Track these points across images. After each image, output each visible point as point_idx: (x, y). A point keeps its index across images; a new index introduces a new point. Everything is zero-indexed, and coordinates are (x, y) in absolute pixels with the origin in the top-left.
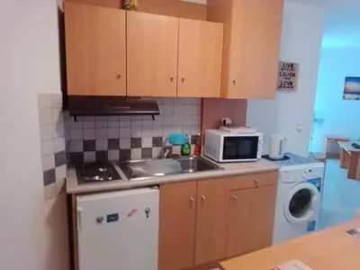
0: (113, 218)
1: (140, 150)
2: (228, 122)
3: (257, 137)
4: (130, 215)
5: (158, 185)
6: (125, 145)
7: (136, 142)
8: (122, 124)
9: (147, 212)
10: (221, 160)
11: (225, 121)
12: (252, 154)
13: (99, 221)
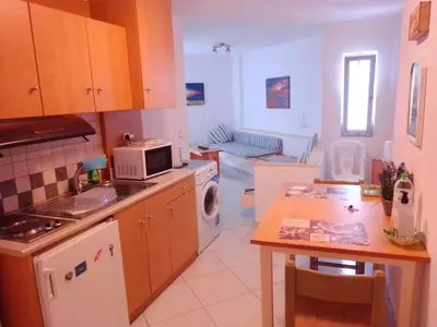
0: (81, 268)
1: (43, 188)
2: (131, 136)
3: (169, 147)
4: (97, 258)
5: (111, 216)
6: (23, 186)
7: (37, 180)
8: (15, 158)
9: (111, 249)
10: (146, 177)
11: (127, 137)
12: (169, 165)
13: (68, 278)
